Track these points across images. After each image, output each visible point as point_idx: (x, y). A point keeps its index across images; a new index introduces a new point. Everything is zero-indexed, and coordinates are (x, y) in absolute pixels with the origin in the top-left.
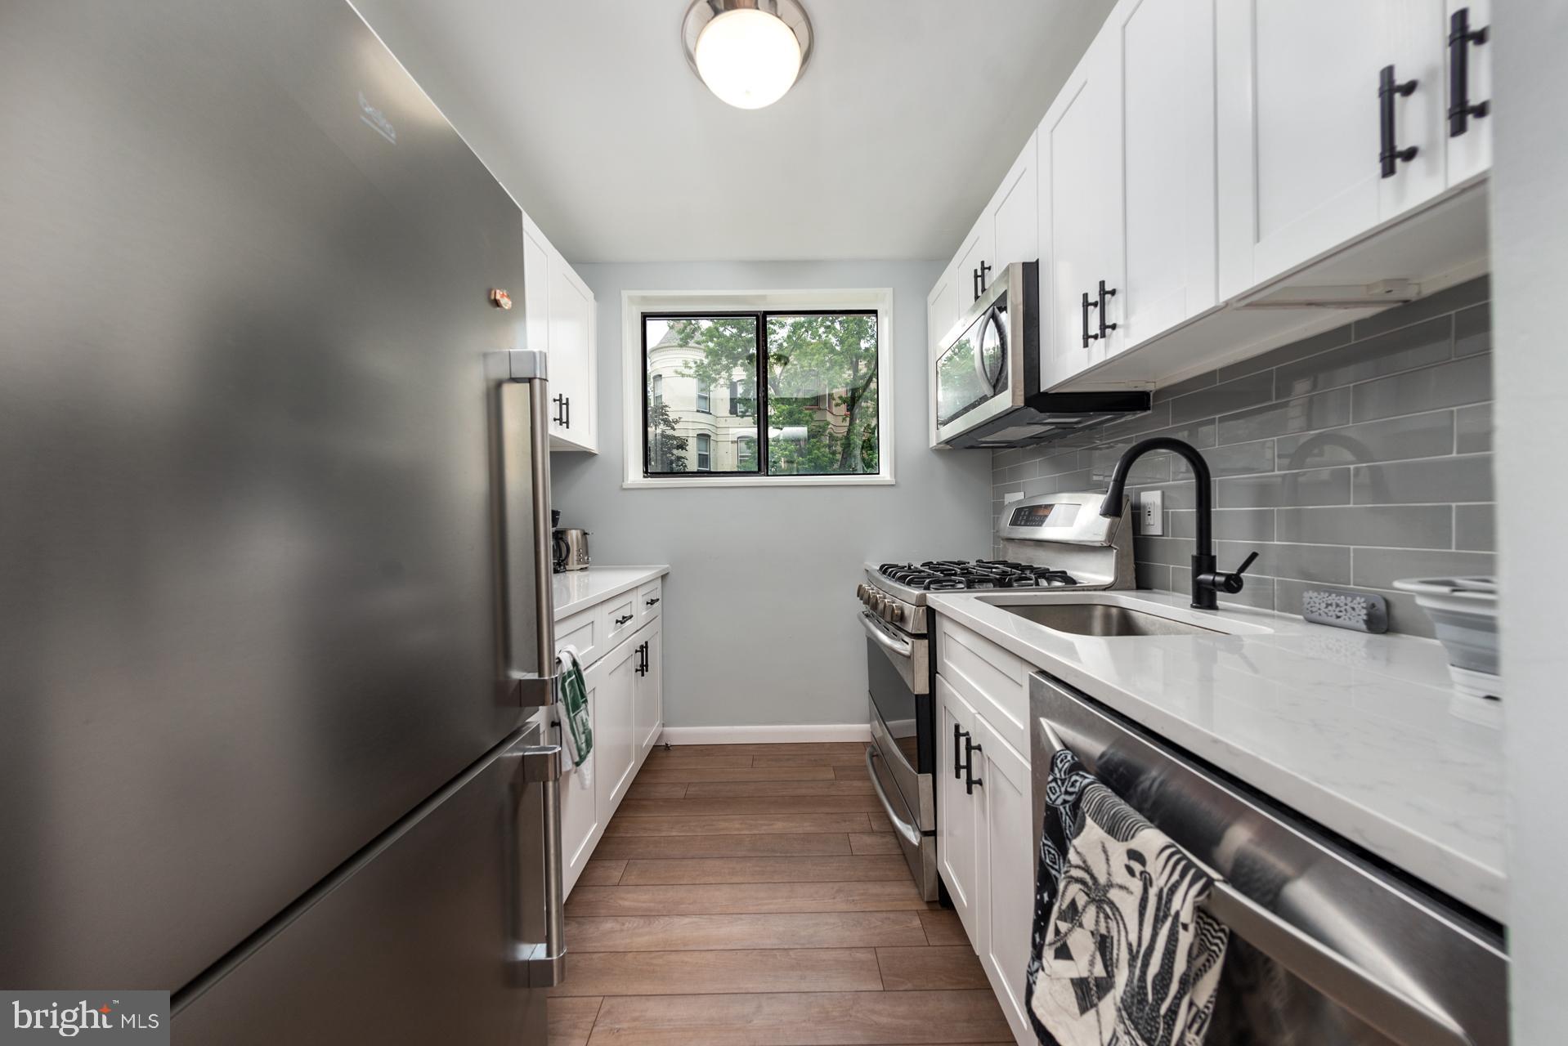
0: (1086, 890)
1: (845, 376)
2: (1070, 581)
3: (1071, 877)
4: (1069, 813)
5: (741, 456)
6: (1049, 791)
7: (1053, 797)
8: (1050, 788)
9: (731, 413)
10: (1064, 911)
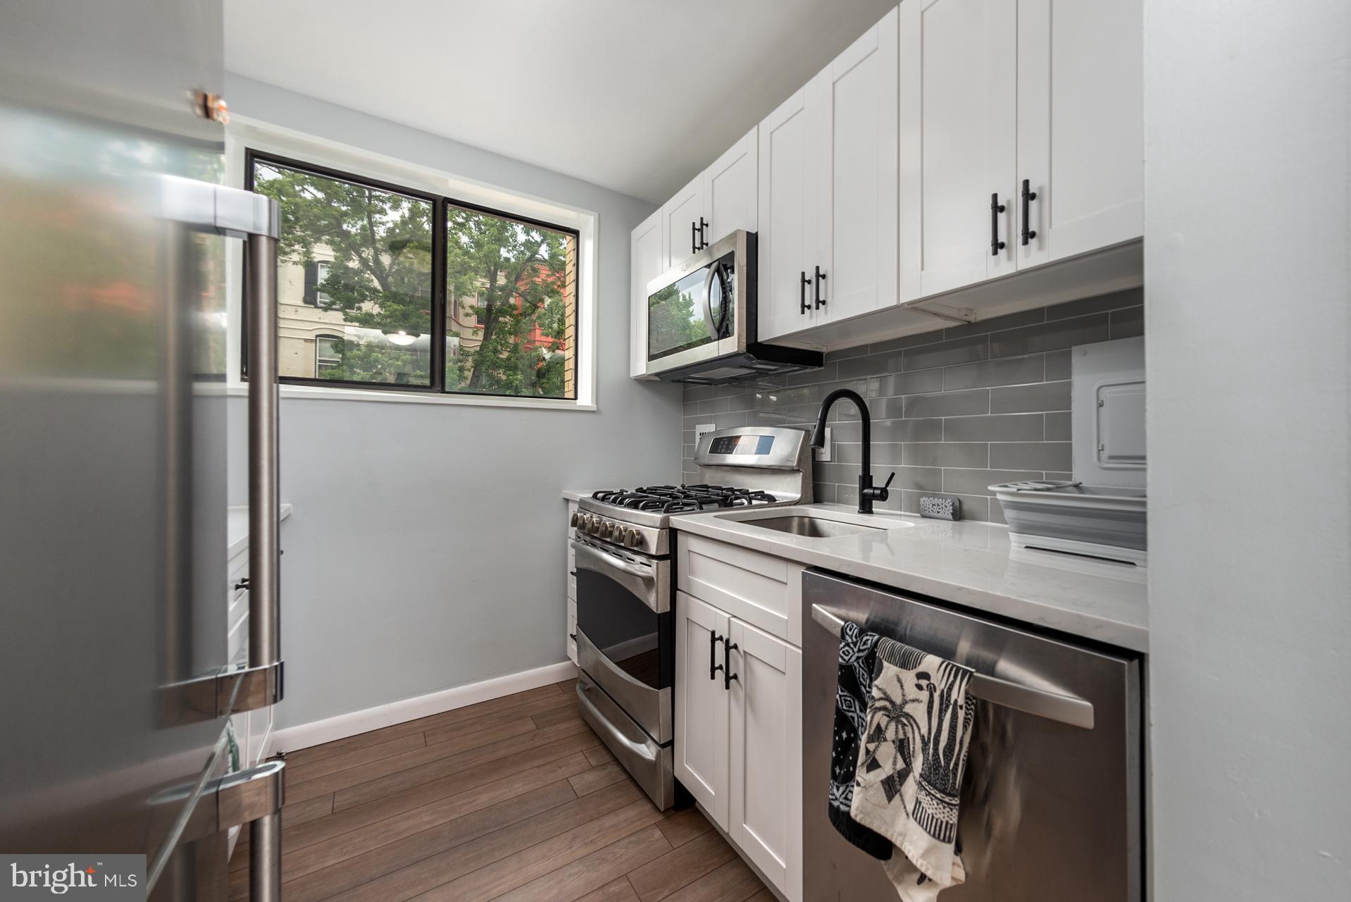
0: (887, 714)
1: (478, 284)
2: (771, 499)
3: (876, 708)
4: (862, 666)
5: (320, 361)
6: (842, 655)
7: (847, 658)
8: (843, 652)
9: (306, 301)
10: (872, 735)
